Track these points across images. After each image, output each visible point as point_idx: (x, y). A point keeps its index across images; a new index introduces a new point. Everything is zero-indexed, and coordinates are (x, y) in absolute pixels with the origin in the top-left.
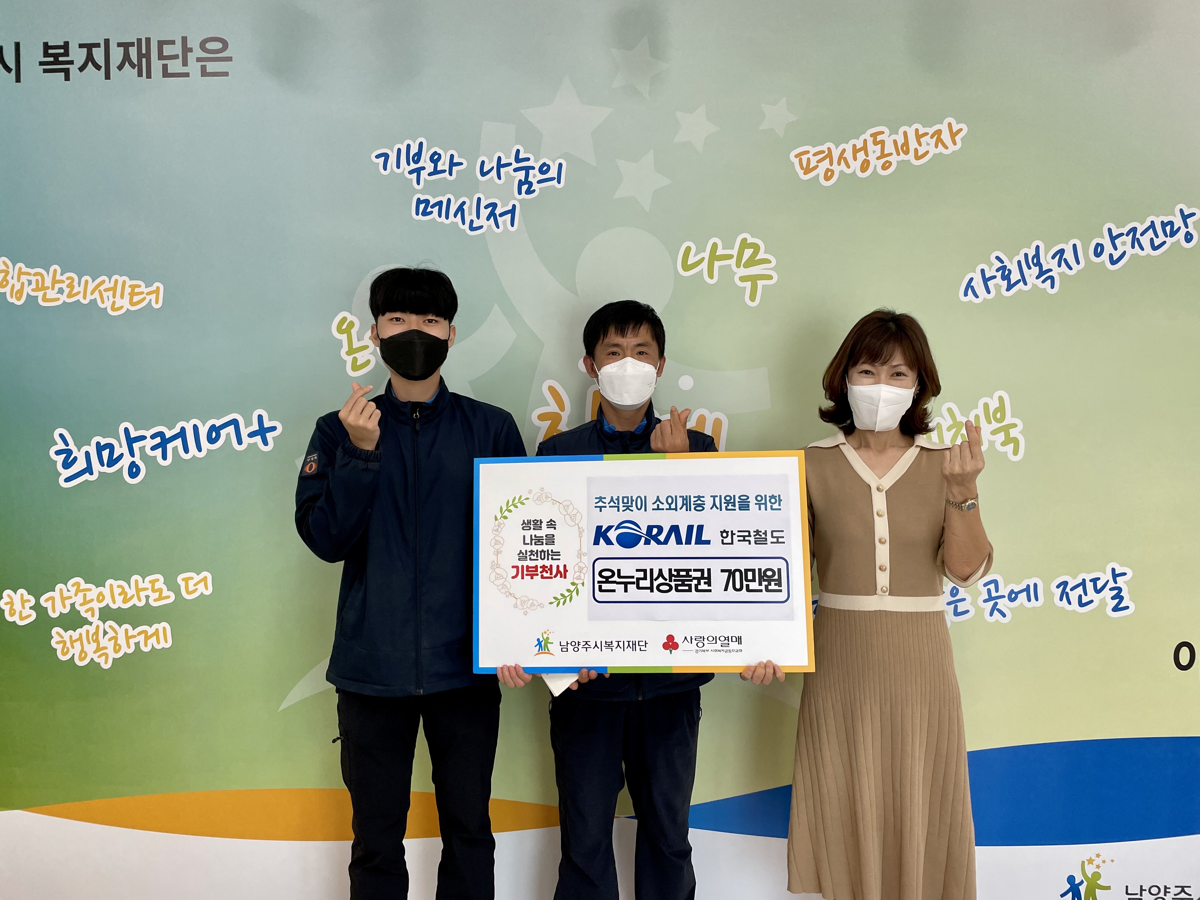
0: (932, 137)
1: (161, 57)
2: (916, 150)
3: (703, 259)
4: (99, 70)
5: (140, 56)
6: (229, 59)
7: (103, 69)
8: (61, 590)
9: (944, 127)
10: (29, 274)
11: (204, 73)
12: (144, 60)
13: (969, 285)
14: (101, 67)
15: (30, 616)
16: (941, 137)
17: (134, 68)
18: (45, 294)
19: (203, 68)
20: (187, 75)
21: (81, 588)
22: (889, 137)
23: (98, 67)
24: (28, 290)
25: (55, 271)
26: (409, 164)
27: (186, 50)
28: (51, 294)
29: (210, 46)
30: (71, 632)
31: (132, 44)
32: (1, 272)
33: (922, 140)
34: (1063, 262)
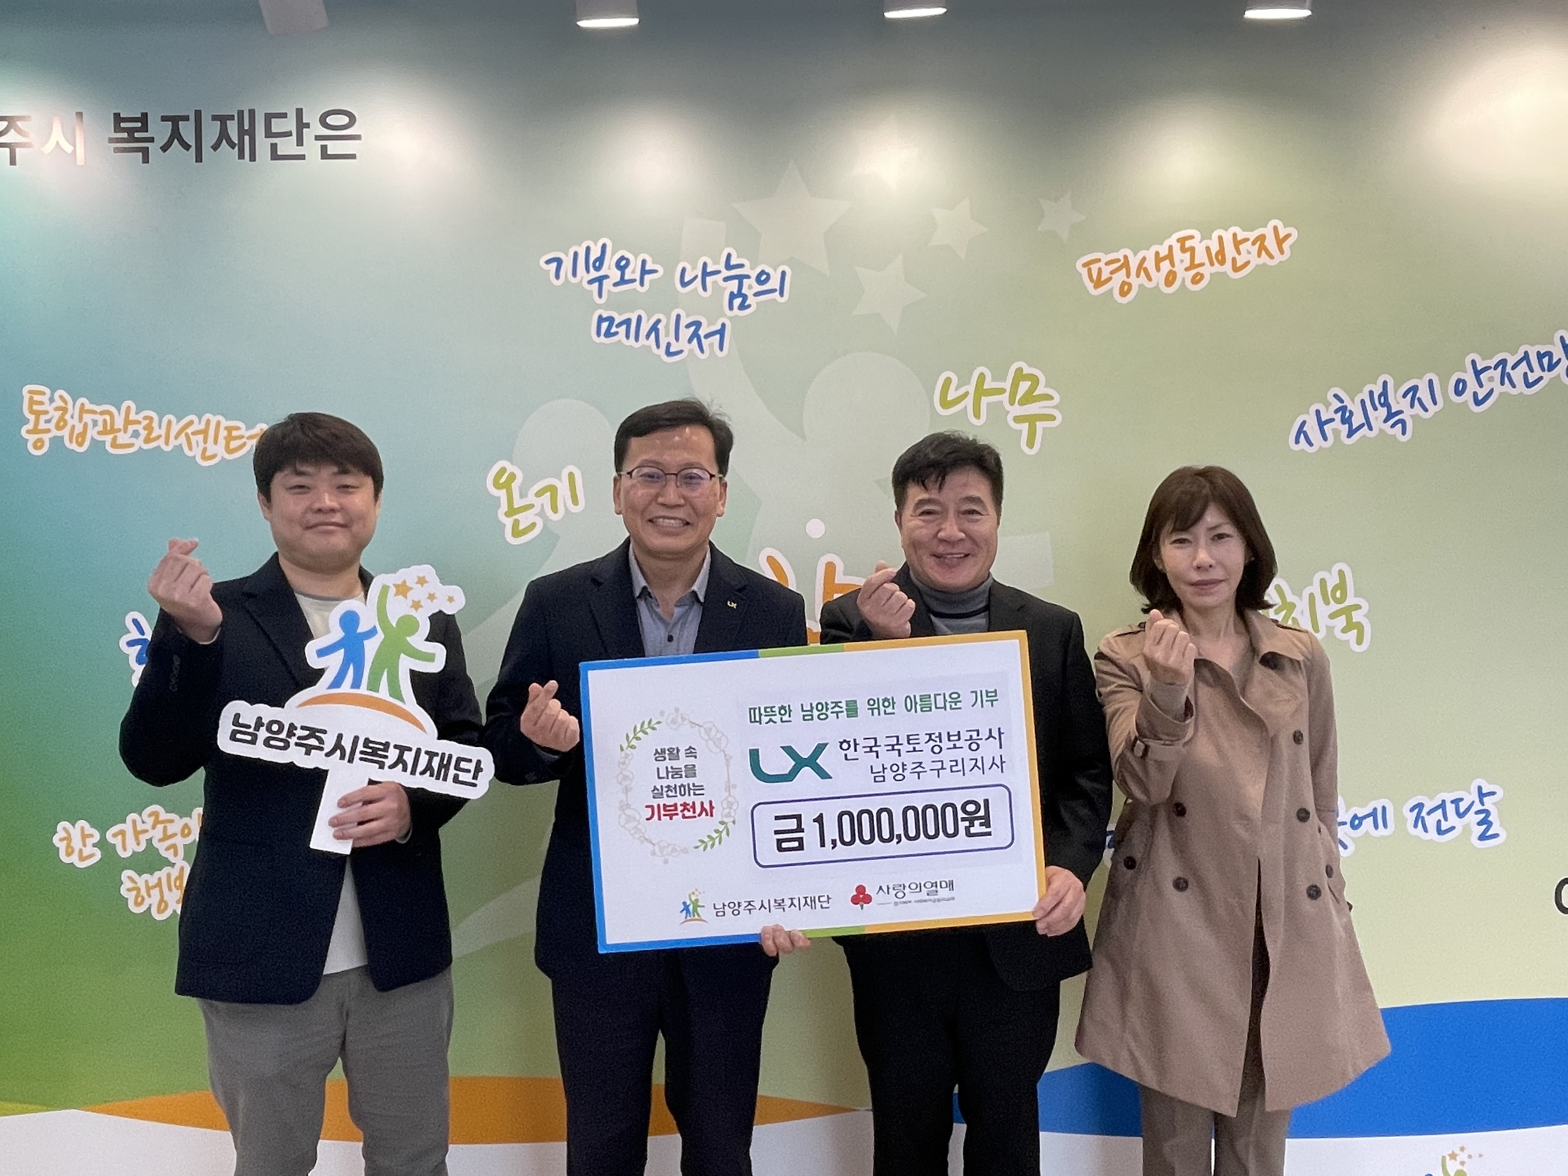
0: (1254, 243)
1: (269, 134)
2: (1234, 260)
3: (966, 394)
4: (188, 150)
5: (242, 132)
6: (357, 137)
7: (193, 149)
8: (134, 822)
9: (1268, 231)
10: (94, 412)
11: (325, 155)
12: (247, 138)
13: (1301, 430)
14: (190, 146)
15: (91, 856)
16: (1266, 243)
17: (233, 148)
18: (115, 439)
19: (324, 148)
20: (302, 157)
21: (161, 818)
22: (1201, 242)
23: (187, 147)
24: (92, 433)
25: (129, 408)
26: (588, 271)
27: (302, 125)
28: (123, 438)
29: (331, 120)
30: (146, 876)
31: (231, 118)
32: (57, 409)
33: (1241, 247)
34: (1416, 402)
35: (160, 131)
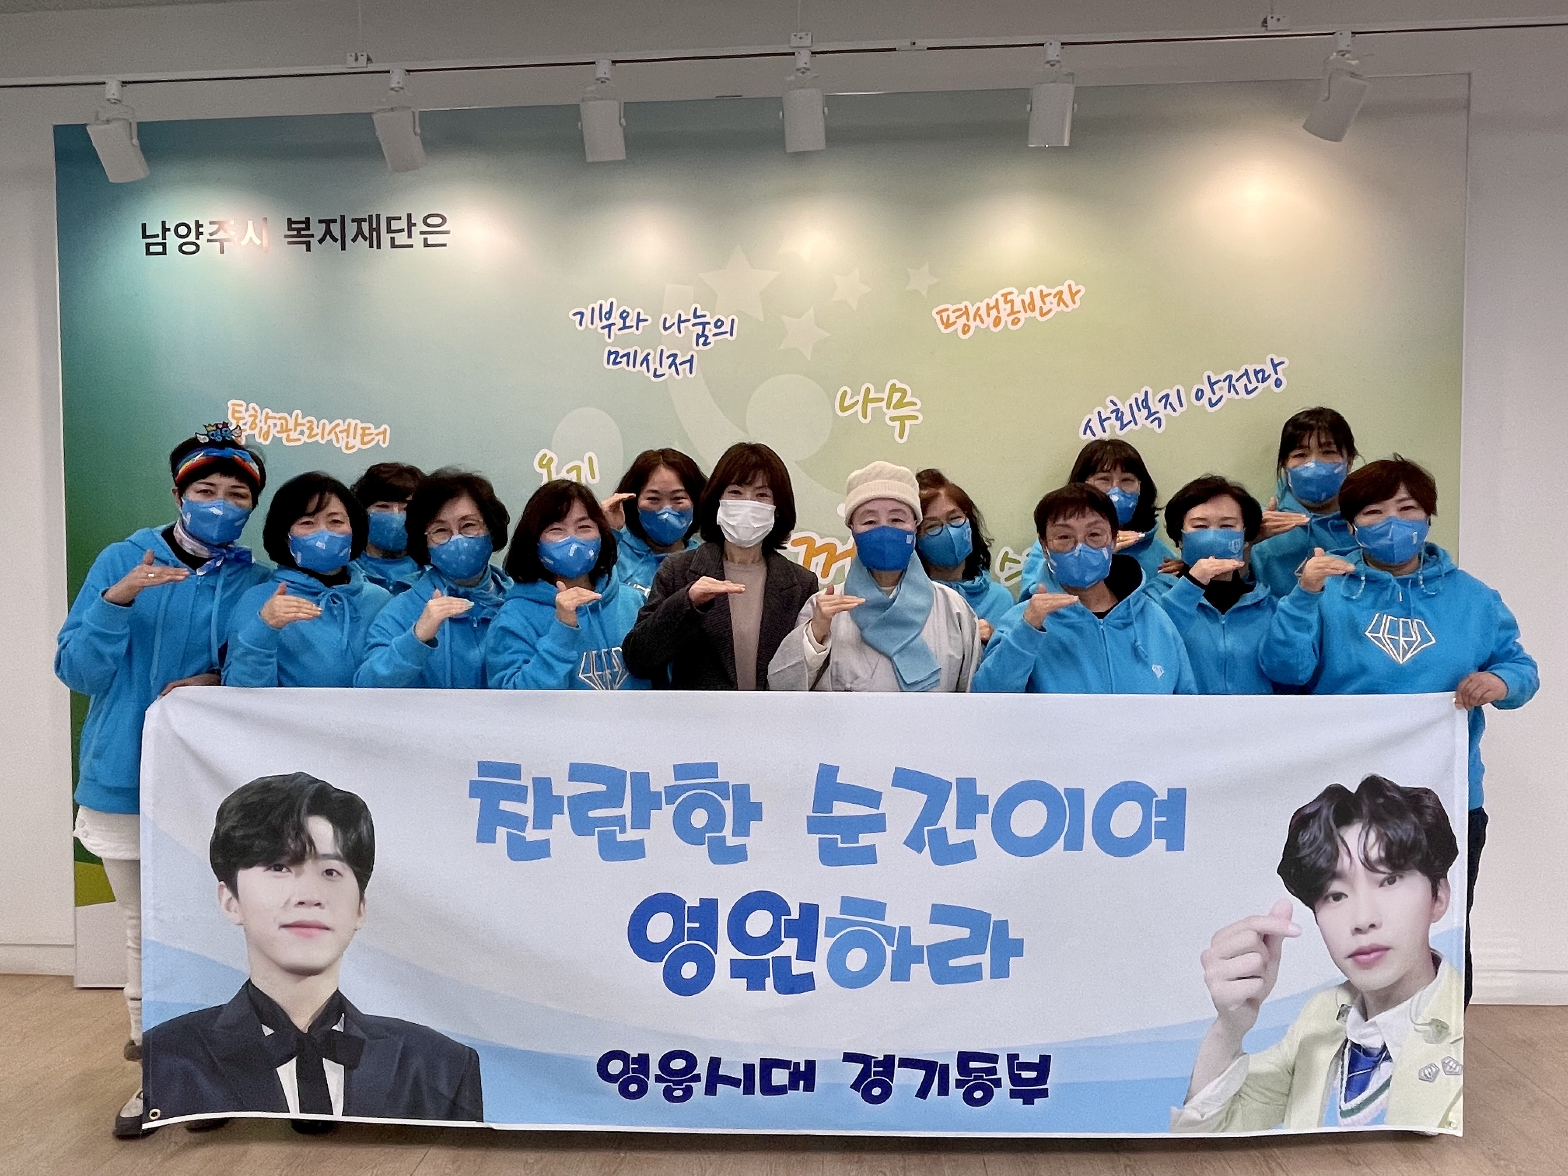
0: (1055, 297)
1: (389, 231)
2: (1041, 308)
3: (858, 401)
4: (336, 242)
5: (371, 230)
6: (447, 232)
7: (339, 241)
9: (1065, 288)
10: (275, 418)
11: (426, 245)
12: (375, 233)
13: (1088, 425)
14: (337, 240)
16: (1063, 297)
17: (366, 240)
18: (288, 436)
19: (426, 240)
20: (411, 246)
22: (1018, 296)
23: (335, 240)
24: (274, 432)
25: (297, 415)
26: (601, 320)
27: (411, 225)
28: (294, 435)
29: (429, 221)
31: (365, 220)
32: (250, 416)
33: (1047, 300)
34: (1168, 406)
35: (318, 230)
